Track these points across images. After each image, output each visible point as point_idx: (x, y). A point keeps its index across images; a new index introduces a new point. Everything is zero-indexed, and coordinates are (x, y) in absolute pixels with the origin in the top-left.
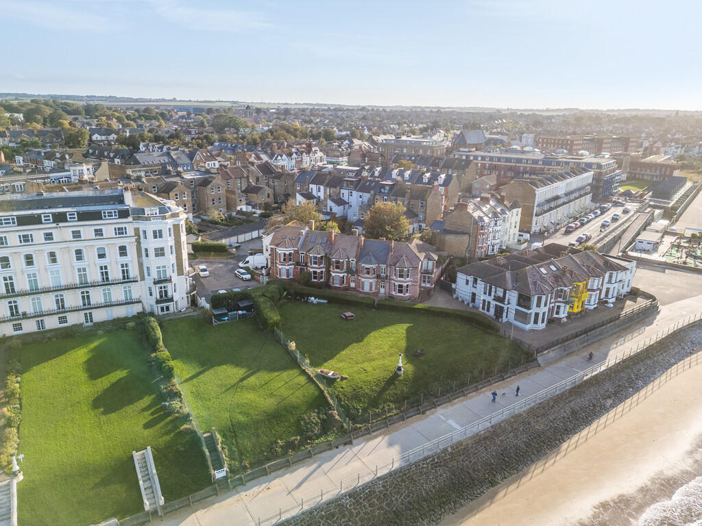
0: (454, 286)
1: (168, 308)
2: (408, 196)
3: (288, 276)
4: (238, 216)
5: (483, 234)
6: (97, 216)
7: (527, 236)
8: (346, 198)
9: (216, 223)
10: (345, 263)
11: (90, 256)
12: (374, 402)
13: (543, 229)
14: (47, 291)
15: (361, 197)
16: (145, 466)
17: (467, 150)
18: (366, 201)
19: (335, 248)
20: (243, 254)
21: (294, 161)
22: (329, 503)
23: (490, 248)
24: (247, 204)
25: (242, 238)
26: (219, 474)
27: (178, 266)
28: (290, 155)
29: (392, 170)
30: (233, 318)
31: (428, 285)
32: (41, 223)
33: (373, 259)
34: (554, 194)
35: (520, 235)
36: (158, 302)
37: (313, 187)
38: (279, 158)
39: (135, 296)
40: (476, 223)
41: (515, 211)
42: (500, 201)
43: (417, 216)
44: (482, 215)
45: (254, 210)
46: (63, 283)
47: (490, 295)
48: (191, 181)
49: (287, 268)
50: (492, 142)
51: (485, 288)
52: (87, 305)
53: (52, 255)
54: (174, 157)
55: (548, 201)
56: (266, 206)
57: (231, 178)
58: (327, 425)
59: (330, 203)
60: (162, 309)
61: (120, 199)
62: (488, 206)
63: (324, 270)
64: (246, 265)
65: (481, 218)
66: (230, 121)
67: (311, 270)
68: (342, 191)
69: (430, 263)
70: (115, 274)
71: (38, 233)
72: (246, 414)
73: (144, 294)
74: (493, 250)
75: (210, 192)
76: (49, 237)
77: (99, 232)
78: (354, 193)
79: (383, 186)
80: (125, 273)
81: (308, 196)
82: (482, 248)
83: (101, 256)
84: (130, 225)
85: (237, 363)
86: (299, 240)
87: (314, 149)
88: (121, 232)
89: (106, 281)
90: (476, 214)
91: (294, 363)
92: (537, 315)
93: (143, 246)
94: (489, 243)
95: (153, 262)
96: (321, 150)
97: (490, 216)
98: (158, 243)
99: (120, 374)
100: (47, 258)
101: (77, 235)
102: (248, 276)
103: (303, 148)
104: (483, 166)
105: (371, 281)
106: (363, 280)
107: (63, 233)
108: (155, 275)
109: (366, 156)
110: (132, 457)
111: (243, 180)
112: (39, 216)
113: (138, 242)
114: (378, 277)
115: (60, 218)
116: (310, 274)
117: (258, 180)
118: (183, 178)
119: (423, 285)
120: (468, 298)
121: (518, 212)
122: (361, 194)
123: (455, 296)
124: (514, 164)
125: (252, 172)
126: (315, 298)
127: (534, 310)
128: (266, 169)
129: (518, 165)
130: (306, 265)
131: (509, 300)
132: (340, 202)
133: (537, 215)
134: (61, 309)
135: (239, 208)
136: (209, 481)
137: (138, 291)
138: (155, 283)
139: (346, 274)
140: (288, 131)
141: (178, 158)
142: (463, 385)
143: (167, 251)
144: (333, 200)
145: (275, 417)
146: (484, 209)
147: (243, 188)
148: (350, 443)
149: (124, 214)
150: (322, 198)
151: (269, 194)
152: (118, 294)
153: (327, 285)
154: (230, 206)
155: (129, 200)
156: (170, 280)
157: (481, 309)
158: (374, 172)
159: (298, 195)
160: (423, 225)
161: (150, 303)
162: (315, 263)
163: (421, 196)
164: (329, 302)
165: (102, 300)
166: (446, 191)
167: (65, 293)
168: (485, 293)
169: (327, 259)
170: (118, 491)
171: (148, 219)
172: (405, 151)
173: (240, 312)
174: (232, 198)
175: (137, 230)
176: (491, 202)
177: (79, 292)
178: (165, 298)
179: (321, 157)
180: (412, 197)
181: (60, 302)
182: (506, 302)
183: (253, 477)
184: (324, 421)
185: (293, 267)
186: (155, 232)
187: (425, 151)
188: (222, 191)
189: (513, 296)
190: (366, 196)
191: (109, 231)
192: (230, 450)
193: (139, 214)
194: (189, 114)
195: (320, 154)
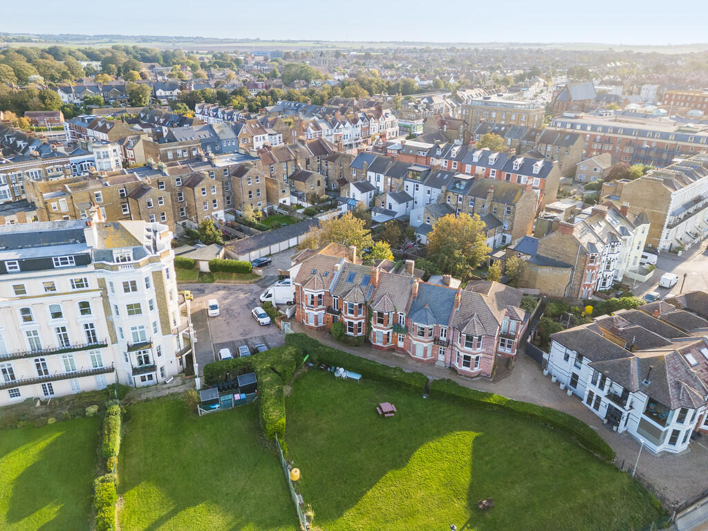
0: (545, 356)
1: (150, 377)
2: (490, 197)
3: (317, 323)
4: (280, 211)
5: (593, 268)
6: (44, 264)
7: (653, 258)
8: (410, 192)
10: (391, 316)
11: (42, 316)
13: (676, 244)
15: (429, 192)
17: (572, 115)
18: (436, 199)
19: (379, 292)
20: (271, 275)
21: (359, 129)
23: (601, 282)
24: (293, 194)
25: (275, 248)
27: (162, 323)
28: (355, 121)
29: (474, 150)
30: (227, 405)
31: (508, 351)
33: (430, 316)
34: (695, 195)
35: (643, 257)
36: (136, 371)
37: (371, 175)
38: (342, 126)
39: (106, 364)
40: (584, 253)
41: (640, 227)
42: (621, 214)
43: (500, 224)
44: (594, 240)
45: (300, 202)
46: (9, 350)
47: (602, 387)
48: (225, 169)
49: (316, 313)
50: (605, 98)
51: (595, 376)
52: (44, 377)
54: (217, 131)
55: (687, 206)
56: (314, 198)
57: (275, 162)
59: (389, 199)
60: (143, 379)
62: (603, 224)
63: (363, 321)
64: (269, 299)
65: (592, 246)
66: (301, 72)
67: (346, 320)
68: (406, 183)
69: (514, 323)
70: (78, 337)
73: (117, 358)
74: (604, 284)
75: (245, 184)
77: (49, 286)
78: (421, 186)
79: (459, 181)
80: (91, 335)
81: (365, 187)
82: (589, 286)
83: (57, 315)
84: (91, 274)
86: (332, 277)
87: (384, 112)
88: (80, 284)
89: (66, 349)
90: (585, 240)
92: (676, 433)
93: (112, 302)
94: (600, 276)
95: (125, 322)
96: (393, 113)
97: (605, 241)
98: (132, 298)
101: (20, 290)
102: (267, 320)
103: (372, 111)
104: (593, 139)
105: (425, 345)
106: (415, 342)
108: (130, 339)
109: (445, 124)
111: (290, 164)
113: (105, 297)
114: (436, 341)
116: (343, 325)
117: (308, 162)
118: (215, 166)
119: (501, 349)
120: (566, 380)
121: (644, 228)
122: (429, 188)
123: (546, 372)
124: (635, 138)
125: (301, 153)
126: (345, 369)
127: (673, 424)
128: (319, 148)
129: (640, 138)
130: (339, 313)
131: (632, 403)
132: (403, 197)
133: (669, 227)
134: (11, 381)
135: (281, 201)
137: (107, 357)
138: (130, 348)
139: (391, 331)
140: (362, 84)
141: (222, 132)
143: (145, 307)
144: (394, 196)
146: (598, 230)
147: (290, 173)
149: (83, 260)
150: (382, 190)
151: (319, 182)
152: (83, 361)
153: (366, 342)
154: (269, 198)
155: (94, 240)
156: (149, 344)
157: (584, 402)
158: (450, 152)
159: (352, 186)
160: (509, 237)
161: (124, 373)
162: (352, 312)
163: (509, 198)
164: (363, 377)
165: (62, 370)
166: (543, 184)
167: (13, 362)
168: (594, 383)
169: (366, 308)
171: (115, 267)
172: (494, 115)
173: (237, 397)
174: (273, 189)
175: (102, 283)
176: (608, 217)
177: (31, 360)
178: (146, 367)
179: (392, 122)
180: (495, 199)
181: (8, 372)
182: (627, 407)
185: (323, 312)
186: (125, 284)
187: (518, 119)
188: (262, 182)
189: (639, 401)
190: (436, 192)
191: (63, 284)
193: (104, 259)
194: (266, 60)
195: (391, 118)
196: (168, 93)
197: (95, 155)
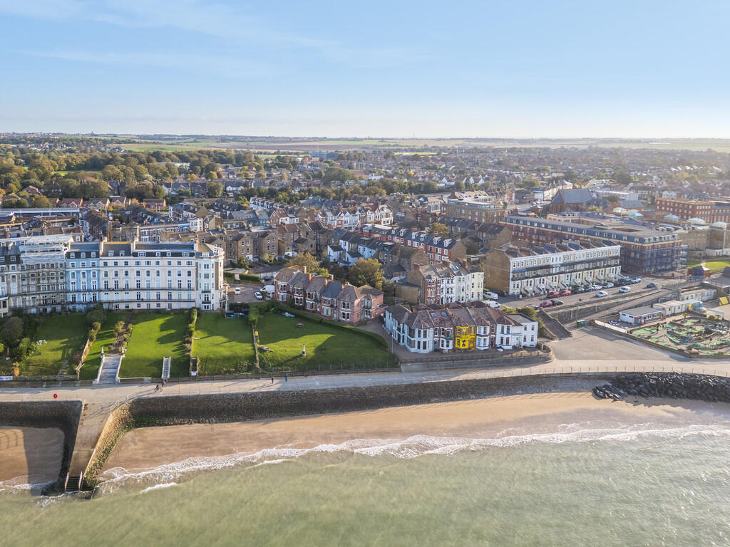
0: (385, 319)
1: (208, 307)
2: (398, 255)
3: (283, 299)
4: (285, 258)
5: (431, 288)
6: (179, 255)
9: (266, 263)
10: (314, 295)
11: (174, 274)
12: (280, 364)
14: (153, 290)
15: (371, 252)
16: (167, 364)
18: (373, 256)
19: (311, 284)
21: (358, 217)
22: (233, 394)
24: (295, 250)
26: (193, 374)
27: (215, 284)
28: (354, 212)
29: (413, 232)
30: (236, 316)
31: (369, 317)
32: (155, 256)
33: (329, 294)
36: (203, 303)
37: (342, 242)
38: (343, 215)
39: (193, 298)
40: (424, 279)
41: (476, 274)
46: (161, 286)
48: (256, 233)
49: (283, 294)
52: (170, 300)
53: (158, 272)
55: (532, 269)
57: (286, 232)
58: (250, 368)
59: (349, 256)
60: (205, 307)
61: (192, 247)
63: (302, 298)
64: (264, 290)
65: (429, 277)
67: (295, 297)
69: (369, 302)
70: (185, 285)
71: (153, 261)
72: (214, 355)
73: (197, 297)
75: (267, 241)
76: (158, 263)
77: (179, 263)
79: (386, 246)
80: (189, 285)
81: (337, 249)
83: (179, 275)
84: (194, 260)
85: (225, 336)
86: (291, 278)
87: (381, 207)
88: (189, 263)
89: (180, 289)
90: (426, 273)
91: (251, 341)
93: (199, 272)
94: (443, 296)
95: (203, 281)
96: (389, 208)
98: (206, 271)
99: (173, 331)
100: (155, 274)
102: (261, 297)
103: (370, 206)
105: (328, 308)
106: (323, 307)
107: (164, 261)
108: (203, 288)
110: (163, 360)
111: (296, 234)
112: (155, 253)
113: (197, 270)
114: (332, 306)
115: (164, 255)
116: (294, 299)
118: (251, 232)
119: (366, 316)
120: (389, 328)
121: (479, 275)
122: (371, 250)
123: (383, 326)
126: (289, 313)
127: (417, 338)
128: (316, 226)
130: (293, 294)
131: (404, 330)
132: (356, 255)
133: (514, 280)
134: (158, 299)
135: (286, 254)
136: (188, 375)
137: (195, 295)
138: (202, 292)
139: (314, 302)
141: (261, 214)
142: (339, 369)
143: (210, 276)
144: (351, 254)
145: (227, 359)
147: (295, 239)
148: (259, 379)
149: (192, 255)
154: (280, 251)
155: (196, 248)
156: (210, 292)
159: (329, 248)
161: (199, 303)
162: (298, 293)
164: (295, 317)
165: (177, 298)
167: (161, 291)
169: (304, 292)
170: (155, 370)
171: (202, 258)
172: (463, 211)
173: (240, 314)
174: (283, 246)
175: (197, 263)
177: (167, 292)
178: (207, 301)
179: (387, 214)
180: (402, 256)
181: (158, 296)
183: (207, 380)
184: (249, 366)
185: (286, 294)
186: (205, 265)
187: (481, 215)
188: (276, 242)
189: (406, 328)
190: (374, 252)
191: (184, 263)
192: (202, 367)
193: (199, 255)
195: (387, 211)
196: (234, 189)
197: (190, 224)
